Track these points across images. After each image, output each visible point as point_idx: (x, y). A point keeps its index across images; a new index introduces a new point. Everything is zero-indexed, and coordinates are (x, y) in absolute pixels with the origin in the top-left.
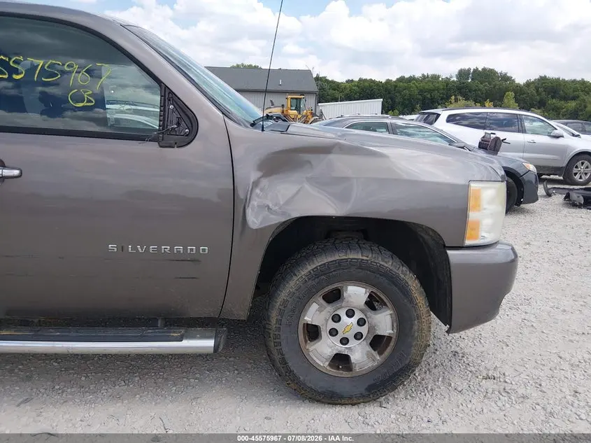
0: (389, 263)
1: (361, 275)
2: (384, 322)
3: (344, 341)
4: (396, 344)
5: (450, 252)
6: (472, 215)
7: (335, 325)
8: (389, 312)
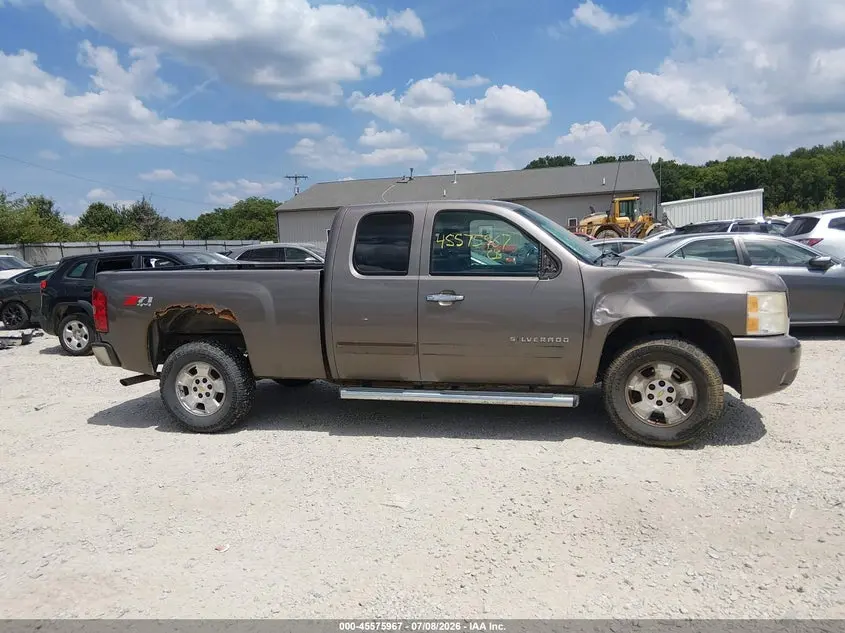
0: (684, 347)
1: (667, 356)
2: (687, 389)
3: (659, 403)
4: (697, 405)
5: (735, 339)
6: (751, 315)
7: (651, 392)
8: (690, 382)
